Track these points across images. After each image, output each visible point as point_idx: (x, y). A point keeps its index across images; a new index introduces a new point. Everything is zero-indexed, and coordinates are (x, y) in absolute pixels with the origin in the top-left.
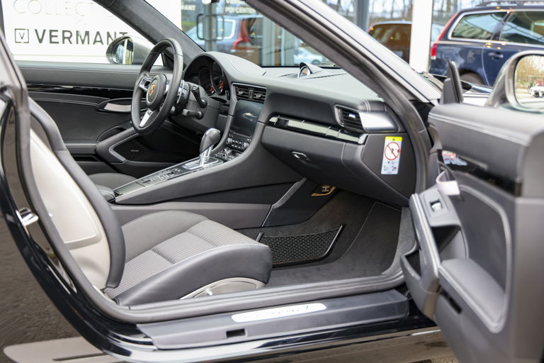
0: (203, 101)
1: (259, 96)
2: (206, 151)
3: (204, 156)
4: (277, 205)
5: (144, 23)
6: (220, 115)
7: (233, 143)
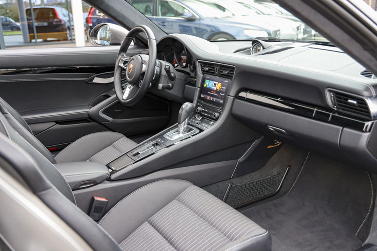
0: (172, 75)
1: (227, 72)
2: (183, 123)
3: (183, 126)
4: (241, 159)
5: (118, 13)
6: (186, 85)
7: (202, 111)
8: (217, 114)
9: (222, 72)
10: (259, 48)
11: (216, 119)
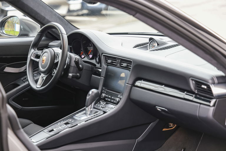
8: (118, 99)
9: (122, 64)
10: (154, 44)
11: (117, 104)
